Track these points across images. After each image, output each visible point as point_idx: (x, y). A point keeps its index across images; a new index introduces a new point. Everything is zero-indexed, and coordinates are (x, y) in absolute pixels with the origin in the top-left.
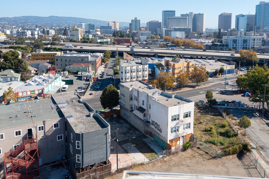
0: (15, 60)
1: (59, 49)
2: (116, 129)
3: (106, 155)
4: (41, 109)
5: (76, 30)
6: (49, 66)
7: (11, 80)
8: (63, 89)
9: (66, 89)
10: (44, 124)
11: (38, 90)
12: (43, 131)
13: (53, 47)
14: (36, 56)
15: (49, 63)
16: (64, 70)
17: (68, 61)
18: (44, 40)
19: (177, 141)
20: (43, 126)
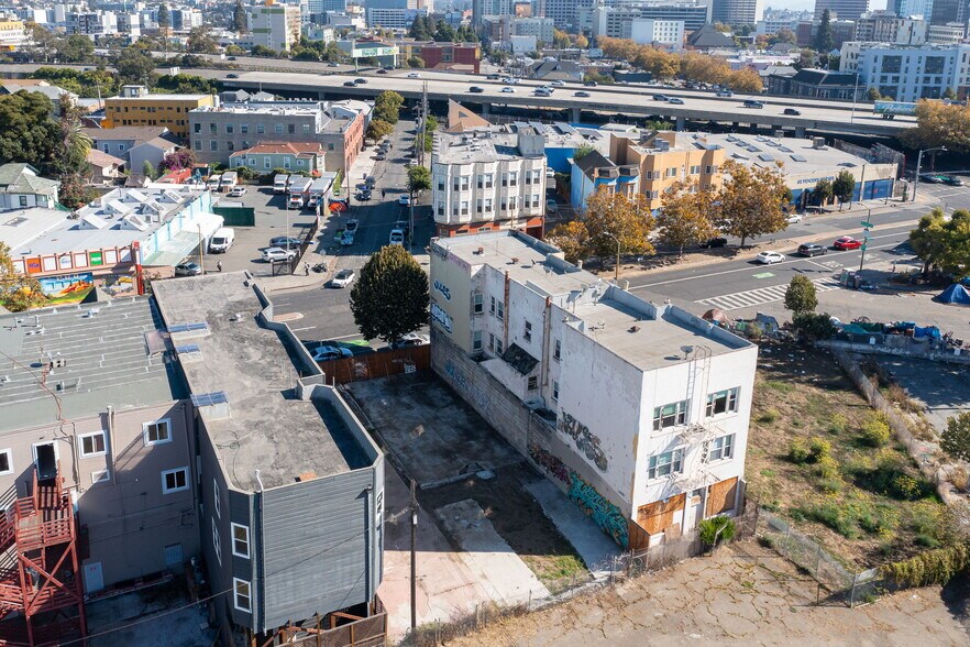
0: (37, 128)
1: (210, 82)
2: (412, 428)
3: (363, 578)
4: (102, 352)
5: (274, 11)
6: (170, 149)
7: (23, 205)
8: (213, 246)
9: (224, 245)
10: (105, 426)
11: (117, 251)
12: (104, 453)
13: (191, 73)
14: (122, 109)
15: (168, 137)
16: (223, 167)
17: (238, 130)
18: (158, 49)
19: (672, 509)
20: (102, 432)
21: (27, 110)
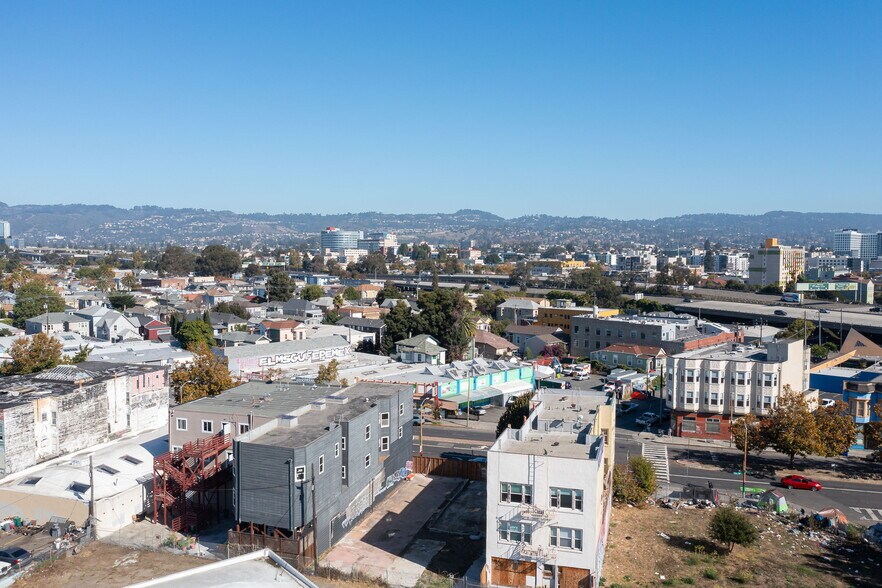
3: (288, 513)
7: (418, 361)
10: (249, 422)
11: (425, 386)
14: (549, 315)
16: (586, 360)
17: (604, 333)
19: (525, 572)
21: (438, 302)
